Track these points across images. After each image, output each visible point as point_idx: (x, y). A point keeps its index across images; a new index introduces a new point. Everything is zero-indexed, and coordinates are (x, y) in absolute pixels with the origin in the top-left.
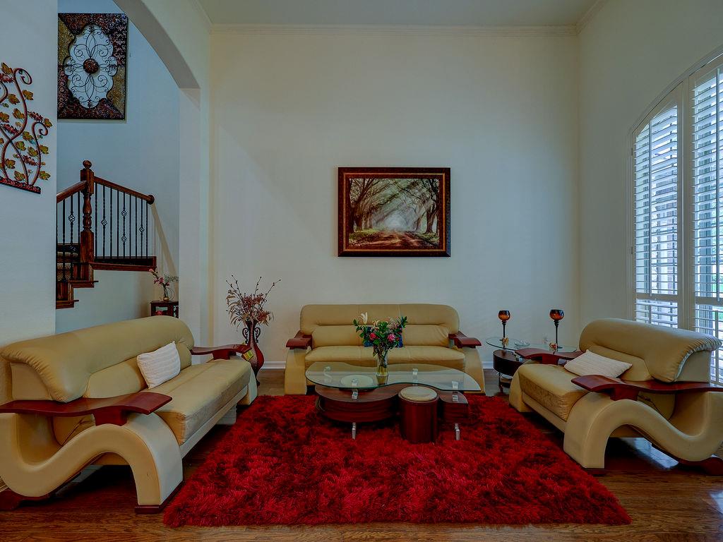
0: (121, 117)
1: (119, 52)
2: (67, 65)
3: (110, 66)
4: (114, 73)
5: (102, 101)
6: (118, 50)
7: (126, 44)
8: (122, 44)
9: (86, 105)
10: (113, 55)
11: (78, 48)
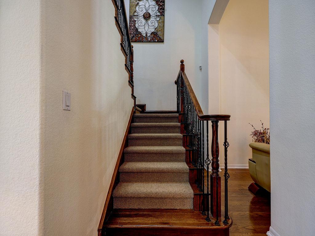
0: (161, 41)
1: (161, 8)
2: (135, 16)
3: (157, 16)
4: (158, 19)
5: (152, 33)
6: (160, 7)
7: (164, 5)
8: (162, 5)
9: (144, 35)
10: (158, 10)
11: (140, 7)
